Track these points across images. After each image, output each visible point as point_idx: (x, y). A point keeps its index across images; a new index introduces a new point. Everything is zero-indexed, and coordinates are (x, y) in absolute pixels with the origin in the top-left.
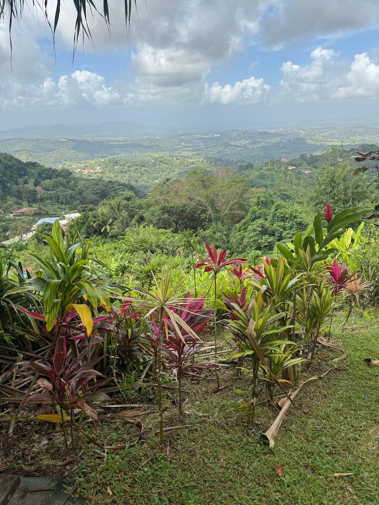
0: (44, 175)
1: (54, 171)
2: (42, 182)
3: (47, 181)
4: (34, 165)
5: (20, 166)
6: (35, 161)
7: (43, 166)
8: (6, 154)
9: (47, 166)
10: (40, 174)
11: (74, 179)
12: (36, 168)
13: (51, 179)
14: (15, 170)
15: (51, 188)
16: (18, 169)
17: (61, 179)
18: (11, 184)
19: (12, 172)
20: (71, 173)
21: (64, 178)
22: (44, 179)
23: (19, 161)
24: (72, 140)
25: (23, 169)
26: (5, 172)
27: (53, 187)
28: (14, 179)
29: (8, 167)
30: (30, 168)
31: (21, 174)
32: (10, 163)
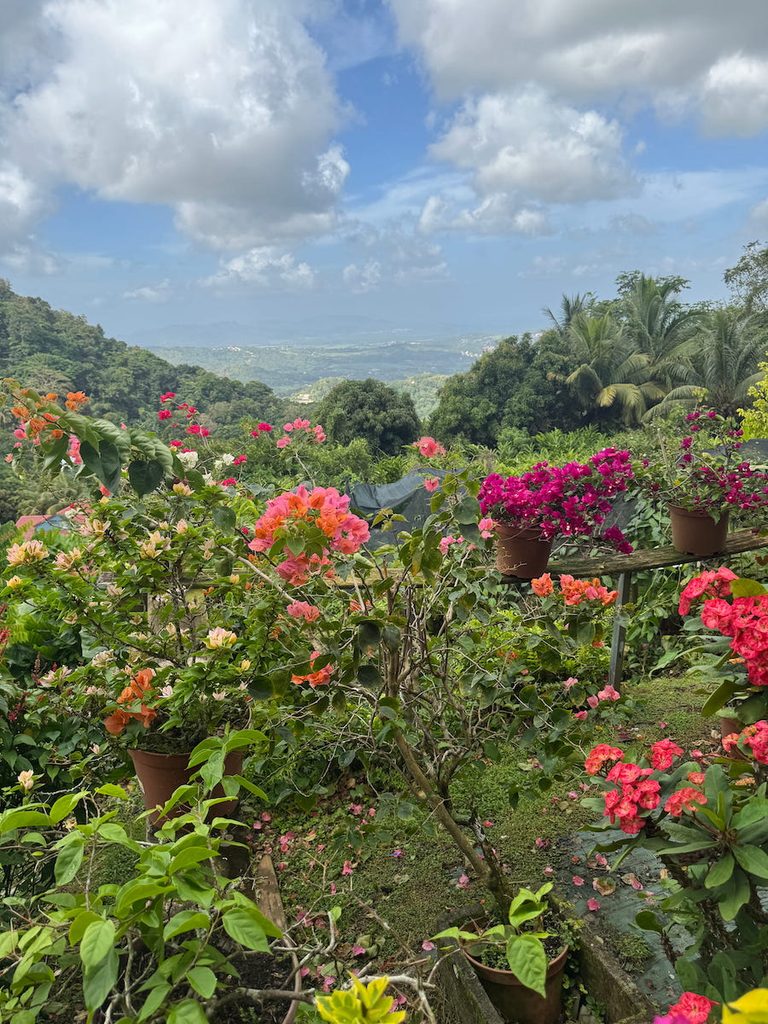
0: (213, 394)
1: (234, 386)
2: (211, 407)
3: (222, 406)
4: (193, 371)
5: (166, 372)
6: (195, 365)
7: (211, 374)
8: (137, 348)
9: (220, 375)
10: (206, 391)
11: (275, 402)
12: (199, 377)
13: (228, 401)
14: (154, 381)
15: (229, 418)
16: (162, 378)
17: (248, 401)
18: (147, 409)
19: (149, 385)
20: (270, 391)
21: (255, 400)
22: (214, 402)
23: (164, 364)
24: (253, 350)
25: (173, 379)
26: (135, 384)
27: (234, 417)
28: (153, 399)
29: (141, 375)
30: (186, 377)
31: (168, 390)
32: (145, 367)
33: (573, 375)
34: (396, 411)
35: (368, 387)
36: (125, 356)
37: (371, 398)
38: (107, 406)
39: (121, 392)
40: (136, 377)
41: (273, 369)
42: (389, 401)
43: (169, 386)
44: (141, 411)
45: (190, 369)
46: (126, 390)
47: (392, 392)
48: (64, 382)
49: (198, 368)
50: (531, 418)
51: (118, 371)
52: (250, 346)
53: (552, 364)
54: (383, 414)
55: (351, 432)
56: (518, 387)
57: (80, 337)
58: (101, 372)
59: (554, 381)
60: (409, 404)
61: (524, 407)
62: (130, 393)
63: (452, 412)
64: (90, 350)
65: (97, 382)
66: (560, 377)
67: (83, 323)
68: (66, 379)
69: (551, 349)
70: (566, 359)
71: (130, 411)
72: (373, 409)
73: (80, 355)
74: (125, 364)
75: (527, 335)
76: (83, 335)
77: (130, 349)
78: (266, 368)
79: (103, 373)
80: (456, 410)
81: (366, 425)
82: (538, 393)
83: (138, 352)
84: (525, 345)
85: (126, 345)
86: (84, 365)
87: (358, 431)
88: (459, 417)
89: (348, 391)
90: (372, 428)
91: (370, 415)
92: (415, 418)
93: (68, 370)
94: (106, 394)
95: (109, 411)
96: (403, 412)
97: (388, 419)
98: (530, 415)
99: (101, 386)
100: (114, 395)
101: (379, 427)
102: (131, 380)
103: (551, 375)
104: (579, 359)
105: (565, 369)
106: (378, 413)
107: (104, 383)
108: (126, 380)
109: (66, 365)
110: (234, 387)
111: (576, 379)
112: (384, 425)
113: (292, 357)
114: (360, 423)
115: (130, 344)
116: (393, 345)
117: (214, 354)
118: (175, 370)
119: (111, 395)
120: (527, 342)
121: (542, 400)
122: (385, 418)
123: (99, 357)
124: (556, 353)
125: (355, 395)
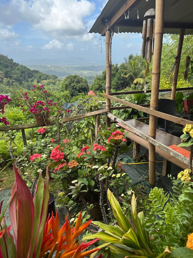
3: (44, 81)
4: (37, 72)
5: (30, 72)
7: (42, 73)
8: (22, 65)
10: (40, 77)
13: (46, 80)
16: (28, 73)
17: (51, 80)
18: (25, 82)
19: (25, 75)
20: (57, 77)
21: (53, 80)
22: (42, 80)
23: (29, 70)
24: (53, 66)
25: (31, 74)
26: (21, 75)
27: (47, 84)
28: (26, 79)
29: (23, 72)
30: (35, 73)
31: (30, 76)
32: (24, 70)
33: (128, 75)
34: (82, 84)
35: (75, 77)
36: (19, 67)
37: (76, 80)
38: (14, 81)
39: (18, 77)
40: (22, 73)
41: (59, 72)
42: (81, 81)
43: (30, 75)
44: (23, 82)
45: (36, 71)
46: (19, 76)
47: (82, 79)
48: (2, 74)
49: (38, 71)
50: (117, 87)
51: (17, 71)
52: (53, 65)
53: (123, 72)
54: (79, 84)
55: (71, 89)
56: (114, 78)
57: (6, 62)
58: (12, 71)
59: (123, 77)
60: (86, 82)
61: (115, 84)
62: (20, 77)
63: (97, 84)
64: (9, 65)
65: (11, 74)
66: (124, 76)
67: (7, 58)
68: (3, 73)
69: (122, 68)
70: (126, 71)
71: (20, 82)
72: (76, 83)
73: (7, 67)
74: (18, 69)
75: (117, 64)
76: (7, 61)
77: (20, 65)
78: (57, 71)
79: (13, 72)
80: (98, 84)
81: (75, 87)
82: (119, 80)
83: (22, 66)
84: (116, 67)
85: (19, 64)
86: (7, 69)
87: (73, 89)
88: (99, 86)
89: (70, 78)
90: (76, 88)
91: (75, 85)
92: (88, 86)
93: (3, 71)
94: (14, 77)
95: (15, 82)
96: (84, 84)
97: (80, 86)
98: (117, 86)
99: (12, 75)
100: (16, 78)
101: (78, 88)
102: (20, 74)
103: (122, 75)
104: (129, 71)
105: (125, 74)
106: (78, 84)
107: (13, 74)
108: (19, 74)
109: (3, 69)
110: (48, 76)
111: (128, 76)
112: (79, 88)
113: (64, 69)
114: (73, 87)
115: (20, 64)
116: (90, 66)
117: (43, 67)
118: (32, 71)
119: (15, 78)
120: (117, 66)
121: (119, 82)
122: (79, 85)
123: (12, 67)
124: (124, 69)
125: (72, 79)
